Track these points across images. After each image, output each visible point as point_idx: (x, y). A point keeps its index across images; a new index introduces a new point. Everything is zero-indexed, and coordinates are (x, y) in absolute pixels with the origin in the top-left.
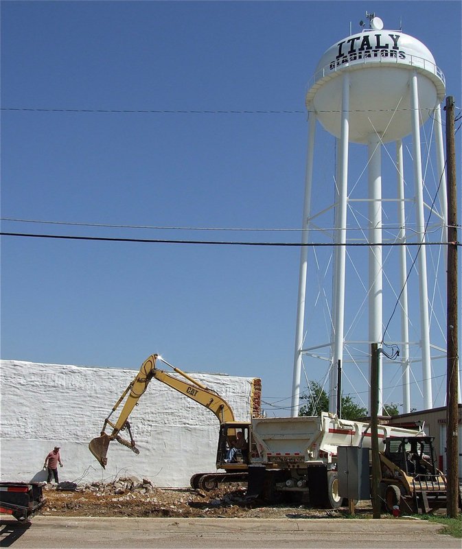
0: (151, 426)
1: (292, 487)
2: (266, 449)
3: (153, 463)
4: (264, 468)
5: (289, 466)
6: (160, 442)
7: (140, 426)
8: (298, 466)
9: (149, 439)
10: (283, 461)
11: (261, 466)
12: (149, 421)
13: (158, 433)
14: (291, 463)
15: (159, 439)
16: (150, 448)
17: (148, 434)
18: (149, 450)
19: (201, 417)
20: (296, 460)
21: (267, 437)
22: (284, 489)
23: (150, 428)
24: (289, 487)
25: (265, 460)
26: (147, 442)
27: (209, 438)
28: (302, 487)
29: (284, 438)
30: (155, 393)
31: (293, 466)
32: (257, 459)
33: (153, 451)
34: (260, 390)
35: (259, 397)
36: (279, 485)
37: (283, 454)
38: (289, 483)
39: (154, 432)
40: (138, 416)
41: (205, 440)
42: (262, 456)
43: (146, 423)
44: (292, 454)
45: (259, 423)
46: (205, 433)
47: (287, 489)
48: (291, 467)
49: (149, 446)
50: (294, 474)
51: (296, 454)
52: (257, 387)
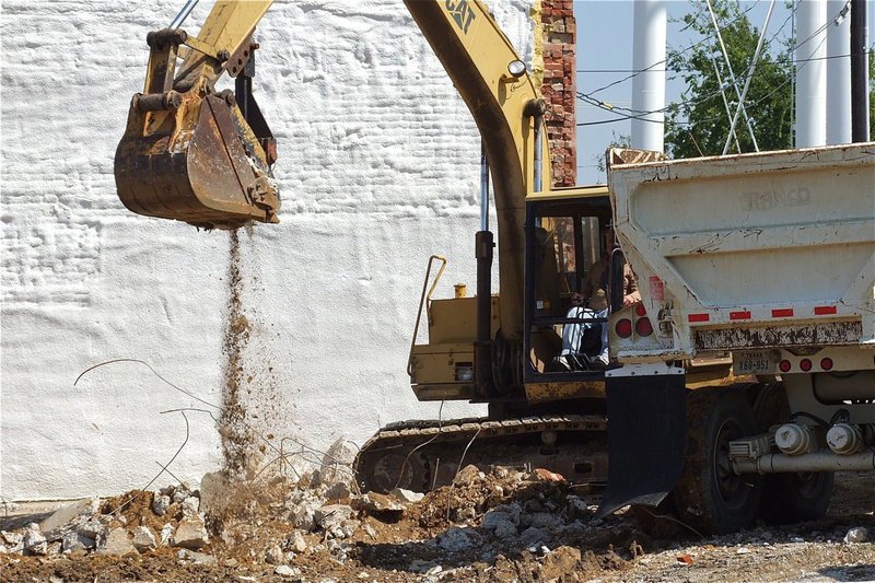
0: (98, 226)
1: (801, 453)
2: (680, 296)
3: (117, 393)
4: (679, 380)
5: (786, 366)
6: (145, 295)
7: (50, 228)
8: (827, 363)
9: (96, 286)
10: (759, 345)
11: (664, 370)
12: (86, 204)
13: (132, 259)
14: (794, 351)
15: (136, 284)
16: (103, 327)
17: (88, 264)
18: (96, 335)
19: (316, 175)
20: (822, 337)
21: (684, 245)
22: (766, 463)
23: (92, 239)
24: (792, 453)
25: (683, 342)
26: (86, 301)
27: (358, 267)
28: (848, 450)
29: (765, 241)
30: (104, 81)
31: (806, 365)
32: (643, 341)
33: (113, 339)
34: (569, 37)
35: (567, 72)
36: (738, 448)
37: (761, 314)
38: (788, 436)
39: (114, 255)
40: (39, 185)
41: (342, 278)
42: (668, 328)
43: (74, 217)
44: (804, 311)
45: (644, 186)
46: (341, 244)
47: (780, 463)
48: (795, 369)
49: (96, 319)
50: (801, 399)
51: (819, 311)
52: (558, 26)
